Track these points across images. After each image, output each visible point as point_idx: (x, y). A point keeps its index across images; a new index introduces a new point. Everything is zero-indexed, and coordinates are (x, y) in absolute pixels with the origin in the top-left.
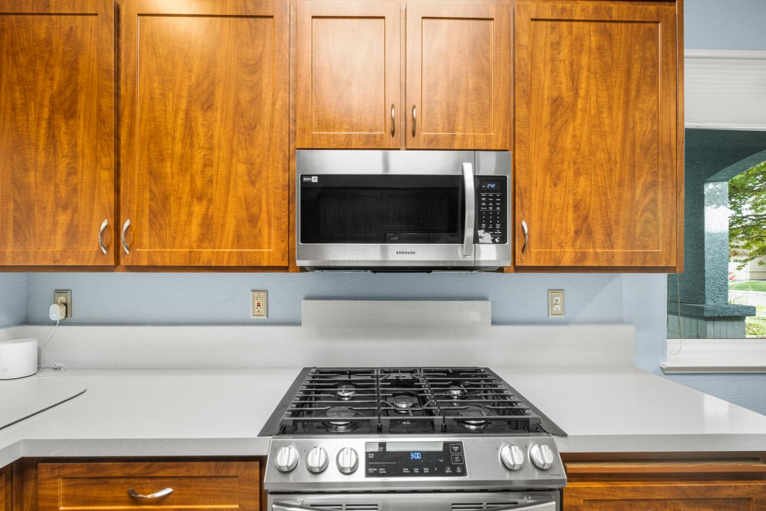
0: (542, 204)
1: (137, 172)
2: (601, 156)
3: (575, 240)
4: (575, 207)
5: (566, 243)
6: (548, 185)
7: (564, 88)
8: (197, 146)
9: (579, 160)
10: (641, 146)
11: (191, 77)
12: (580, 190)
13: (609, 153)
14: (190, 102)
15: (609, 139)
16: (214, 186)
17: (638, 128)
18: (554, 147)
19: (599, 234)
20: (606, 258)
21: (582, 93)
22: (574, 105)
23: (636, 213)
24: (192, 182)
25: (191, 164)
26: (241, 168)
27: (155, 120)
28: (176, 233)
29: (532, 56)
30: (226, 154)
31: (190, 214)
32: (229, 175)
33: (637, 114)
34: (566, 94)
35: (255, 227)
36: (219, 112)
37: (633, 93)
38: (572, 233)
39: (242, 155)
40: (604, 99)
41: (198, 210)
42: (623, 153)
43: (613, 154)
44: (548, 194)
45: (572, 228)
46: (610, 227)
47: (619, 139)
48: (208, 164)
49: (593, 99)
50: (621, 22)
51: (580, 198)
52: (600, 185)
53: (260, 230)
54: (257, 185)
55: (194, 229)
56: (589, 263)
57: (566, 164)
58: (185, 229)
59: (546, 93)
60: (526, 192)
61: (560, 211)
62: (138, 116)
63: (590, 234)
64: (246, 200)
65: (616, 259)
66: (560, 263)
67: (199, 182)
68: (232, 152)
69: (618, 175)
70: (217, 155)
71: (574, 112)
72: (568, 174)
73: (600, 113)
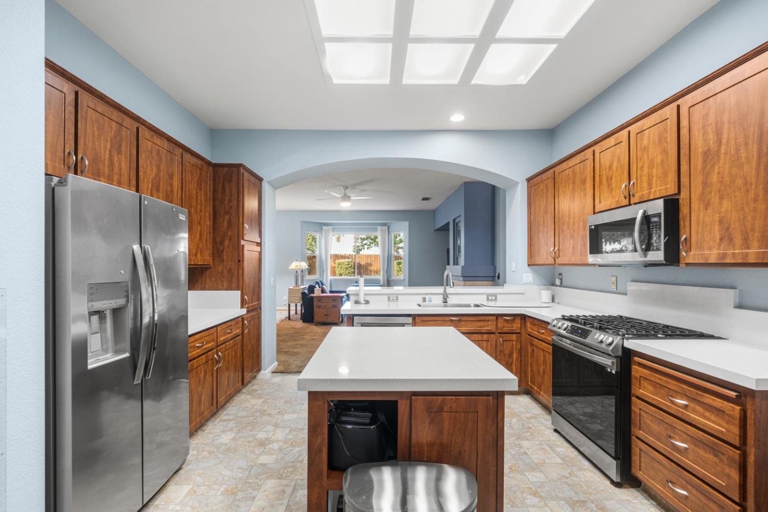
0: (698, 222)
2: (740, 182)
3: (720, 245)
4: (720, 222)
5: (714, 247)
6: (702, 209)
7: (712, 142)
9: (723, 189)
12: (723, 210)
13: (745, 179)
15: (746, 167)
18: (706, 183)
19: (738, 239)
20: (741, 257)
21: (724, 141)
22: (719, 151)
34: (713, 145)
38: (718, 240)
42: (758, 175)
43: (749, 178)
45: (718, 236)
46: (747, 233)
47: (754, 166)
51: (723, 215)
52: (739, 203)
56: (728, 261)
57: (713, 194)
61: (709, 226)
63: (731, 239)
65: (750, 257)
66: (707, 261)
69: (753, 192)
71: (719, 157)
72: (715, 199)
73: (738, 150)
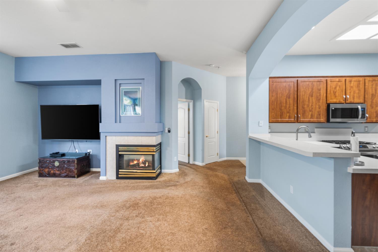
8: (310, 103)
11: (309, 91)
12: (377, 109)
14: (309, 96)
16: (313, 109)
21: (377, 93)
24: (309, 109)
25: (309, 106)
28: (307, 117)
29: (368, 87)
31: (309, 114)
32: (315, 107)
35: (320, 116)
48: (312, 106)
54: (320, 109)
55: (310, 116)
57: (374, 105)
60: (367, 110)
68: (316, 104)
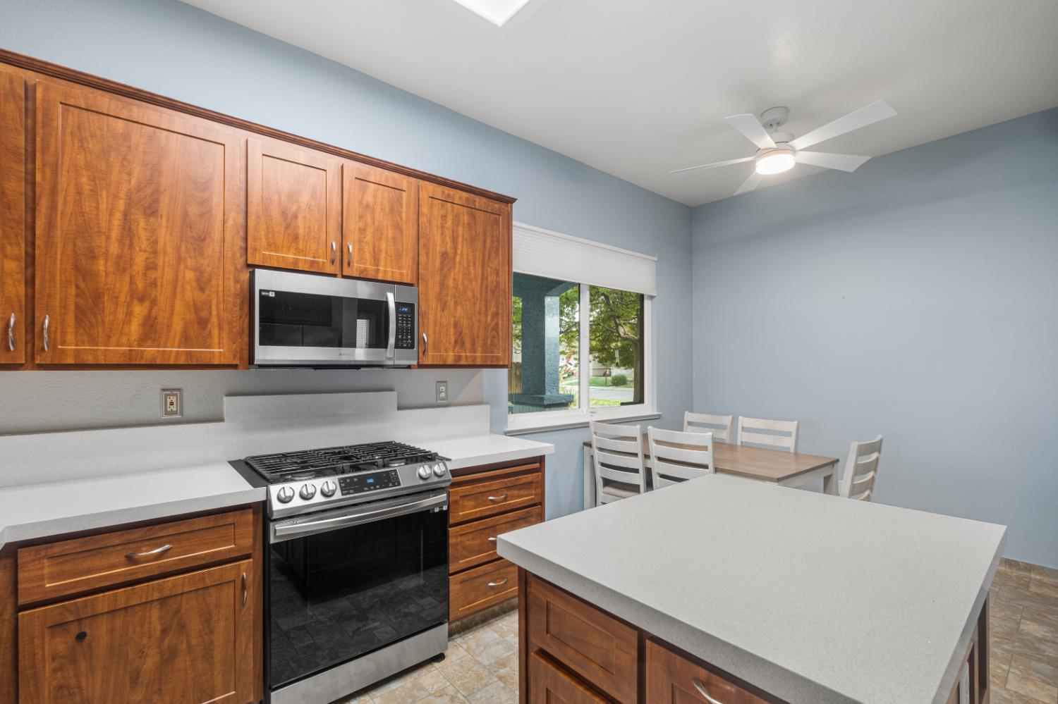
0: (435, 322)
1: (59, 265)
2: (469, 293)
3: (455, 348)
4: (454, 325)
5: (449, 349)
6: (439, 309)
7: (448, 246)
8: (137, 249)
9: (457, 295)
10: (491, 290)
11: (130, 180)
12: (457, 315)
13: (473, 292)
14: (130, 204)
15: (474, 283)
16: (159, 289)
17: (489, 279)
18: (443, 285)
19: (468, 344)
20: (471, 359)
21: (459, 252)
22: (454, 258)
23: (488, 331)
24: (132, 282)
25: (131, 265)
26: (190, 275)
27: (84, 216)
28: (111, 331)
29: (430, 222)
30: (173, 260)
31: (129, 314)
32: (176, 280)
33: (489, 270)
34: (450, 250)
35: (204, 329)
36: (164, 220)
37: (487, 256)
38: (453, 343)
39: (191, 262)
40: (471, 258)
41: (139, 310)
42: (481, 293)
43: (476, 293)
44: (439, 317)
45: (453, 339)
46: (474, 339)
47: (479, 284)
49: (465, 256)
50: (481, 210)
51: (457, 320)
52: (469, 312)
53: (210, 332)
54: (207, 292)
56: (462, 363)
57: (449, 298)
58: (123, 328)
59: (438, 249)
60: (425, 314)
61: (446, 327)
62: (60, 208)
63: (463, 343)
64: (195, 305)
65: (477, 359)
66: (445, 362)
67: (140, 284)
68: (179, 259)
69: (478, 306)
70: (162, 259)
71: (454, 263)
72: (451, 304)
73: (469, 266)
